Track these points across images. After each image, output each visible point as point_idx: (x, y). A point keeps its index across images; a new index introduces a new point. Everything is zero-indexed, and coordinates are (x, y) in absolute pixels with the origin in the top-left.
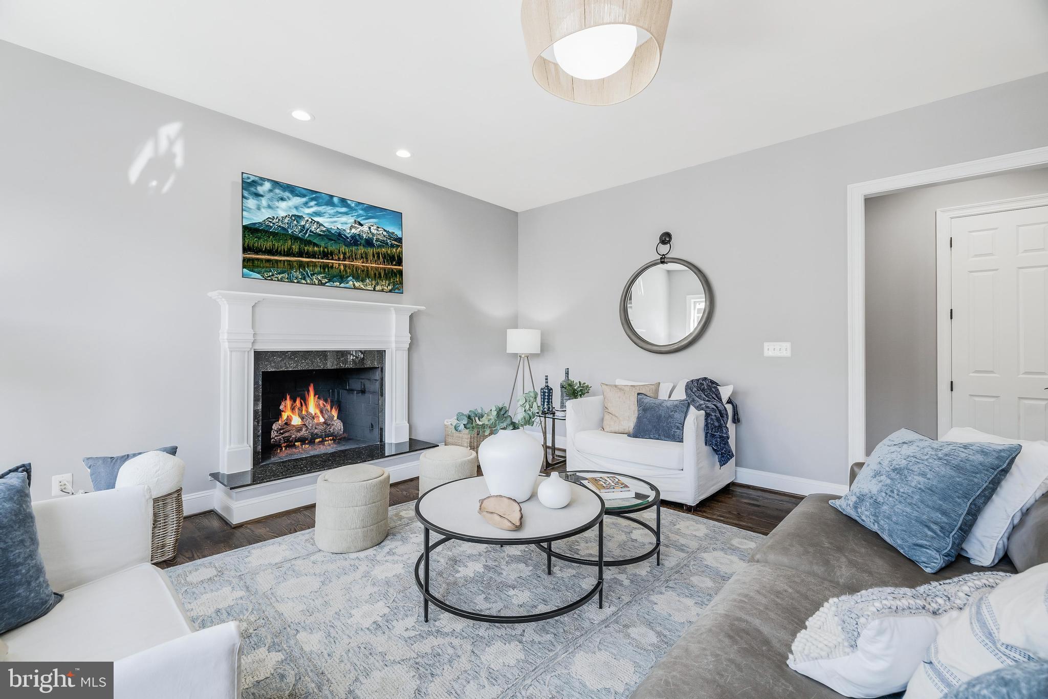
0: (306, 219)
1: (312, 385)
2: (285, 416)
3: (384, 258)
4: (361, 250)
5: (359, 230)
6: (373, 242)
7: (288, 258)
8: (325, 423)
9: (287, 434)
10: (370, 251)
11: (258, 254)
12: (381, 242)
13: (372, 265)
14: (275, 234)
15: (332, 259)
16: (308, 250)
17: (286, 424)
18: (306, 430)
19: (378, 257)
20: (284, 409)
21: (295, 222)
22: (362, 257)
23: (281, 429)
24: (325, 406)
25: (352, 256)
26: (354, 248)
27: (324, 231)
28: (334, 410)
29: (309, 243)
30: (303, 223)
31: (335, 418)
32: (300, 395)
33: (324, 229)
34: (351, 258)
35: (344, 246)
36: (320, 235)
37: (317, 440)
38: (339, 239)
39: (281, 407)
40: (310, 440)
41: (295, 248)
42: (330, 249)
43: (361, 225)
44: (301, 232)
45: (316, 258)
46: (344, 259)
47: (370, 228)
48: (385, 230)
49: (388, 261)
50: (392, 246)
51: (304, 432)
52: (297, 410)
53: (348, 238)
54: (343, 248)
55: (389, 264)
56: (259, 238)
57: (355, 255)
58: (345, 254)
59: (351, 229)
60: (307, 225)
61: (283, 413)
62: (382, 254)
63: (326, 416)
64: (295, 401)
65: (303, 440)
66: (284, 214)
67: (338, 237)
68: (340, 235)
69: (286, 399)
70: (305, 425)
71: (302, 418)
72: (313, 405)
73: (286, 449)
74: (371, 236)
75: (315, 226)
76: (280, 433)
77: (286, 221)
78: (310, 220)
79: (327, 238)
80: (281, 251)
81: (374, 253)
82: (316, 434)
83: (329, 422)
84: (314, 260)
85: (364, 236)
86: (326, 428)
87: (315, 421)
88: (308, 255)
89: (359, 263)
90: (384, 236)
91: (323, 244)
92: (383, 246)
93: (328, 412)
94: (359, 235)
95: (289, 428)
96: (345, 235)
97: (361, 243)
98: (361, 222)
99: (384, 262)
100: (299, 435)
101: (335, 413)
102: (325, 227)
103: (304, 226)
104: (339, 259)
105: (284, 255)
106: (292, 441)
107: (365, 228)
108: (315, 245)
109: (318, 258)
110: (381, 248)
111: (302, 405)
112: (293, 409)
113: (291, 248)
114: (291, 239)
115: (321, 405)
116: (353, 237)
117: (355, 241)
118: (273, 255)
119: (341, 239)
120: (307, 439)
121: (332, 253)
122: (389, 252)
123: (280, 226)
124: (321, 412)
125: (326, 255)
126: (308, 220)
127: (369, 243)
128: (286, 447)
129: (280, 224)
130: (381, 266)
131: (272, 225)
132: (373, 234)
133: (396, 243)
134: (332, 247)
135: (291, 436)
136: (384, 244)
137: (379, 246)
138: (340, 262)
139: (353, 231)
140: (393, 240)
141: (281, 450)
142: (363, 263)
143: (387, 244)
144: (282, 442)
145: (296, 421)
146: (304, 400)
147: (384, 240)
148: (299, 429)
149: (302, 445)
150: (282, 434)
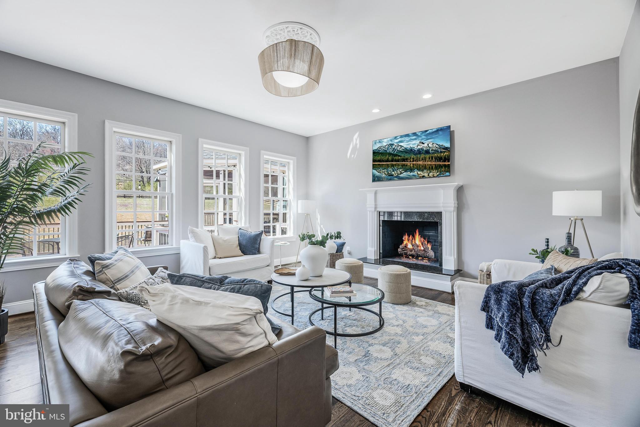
0: (395, 145)
1: (417, 230)
2: (405, 243)
3: (436, 159)
4: (422, 156)
5: (422, 146)
6: (429, 151)
7: (387, 163)
8: (424, 250)
9: (405, 251)
10: (427, 156)
11: (375, 162)
12: (434, 151)
13: (428, 163)
14: (381, 153)
15: (407, 162)
16: (396, 159)
17: (405, 246)
18: (414, 252)
19: (432, 159)
20: (404, 240)
21: (390, 147)
22: (423, 160)
23: (403, 249)
24: (424, 242)
25: (417, 159)
26: (418, 156)
27: (403, 149)
28: (429, 244)
29: (396, 155)
30: (394, 147)
31: (430, 249)
32: (412, 234)
33: (404, 148)
34: (417, 160)
35: (413, 155)
36: (401, 151)
37: (420, 258)
38: (411, 152)
39: (403, 239)
40: (417, 257)
41: (390, 158)
42: (406, 157)
43: (423, 143)
44: (393, 151)
45: (399, 162)
46: (413, 161)
47: (428, 144)
48: (437, 144)
49: (437, 160)
50: (441, 152)
51: (413, 252)
52: (410, 241)
53: (415, 151)
54: (413, 156)
55: (438, 162)
56: (376, 156)
57: (419, 159)
58: (413, 159)
59: (417, 146)
60: (396, 147)
61: (404, 241)
62: (434, 157)
63: (425, 247)
64: (409, 237)
65: (413, 256)
66: (386, 144)
67: (411, 151)
68: (411, 150)
69: (405, 235)
70: (414, 249)
71: (413, 246)
72: (418, 240)
73: (405, 258)
74: (428, 148)
75: (399, 147)
76: (403, 250)
77: (387, 147)
78: (397, 145)
79: (405, 152)
80: (384, 160)
81: (429, 157)
82: (419, 255)
83: (426, 250)
84: (398, 163)
85: (425, 149)
86: (424, 253)
87: (419, 248)
88: (396, 161)
89: (421, 163)
90: (437, 147)
91: (403, 155)
92: (435, 153)
93: (426, 245)
94: (422, 149)
95: (407, 249)
96: (414, 150)
97: (423, 153)
98: (423, 142)
99: (435, 161)
100: (411, 253)
101: (429, 246)
102: (404, 147)
103: (394, 148)
104: (410, 161)
105: (385, 162)
106: (408, 255)
107: (426, 145)
108: (399, 156)
109: (400, 162)
110: (434, 154)
111: (412, 239)
112: (408, 240)
113: (388, 158)
114: (388, 155)
115: (422, 241)
116: (419, 150)
117: (420, 152)
118: (381, 162)
119: (412, 152)
120: (415, 256)
121: (407, 159)
122: (439, 156)
123: (384, 150)
124: (422, 244)
125: (404, 160)
126: (396, 145)
127: (427, 152)
128: (405, 257)
129: (384, 149)
130: (434, 163)
131: (380, 149)
132: (430, 148)
133: (443, 150)
134: (407, 156)
135: (407, 253)
136: (436, 151)
137: (432, 153)
138: (411, 163)
139: (419, 147)
140: (442, 149)
141: (403, 258)
142: (423, 162)
143: (438, 151)
144: (403, 254)
145: (410, 246)
146: (414, 237)
147: (436, 150)
148: (411, 251)
149: (412, 258)
150: (404, 251)
